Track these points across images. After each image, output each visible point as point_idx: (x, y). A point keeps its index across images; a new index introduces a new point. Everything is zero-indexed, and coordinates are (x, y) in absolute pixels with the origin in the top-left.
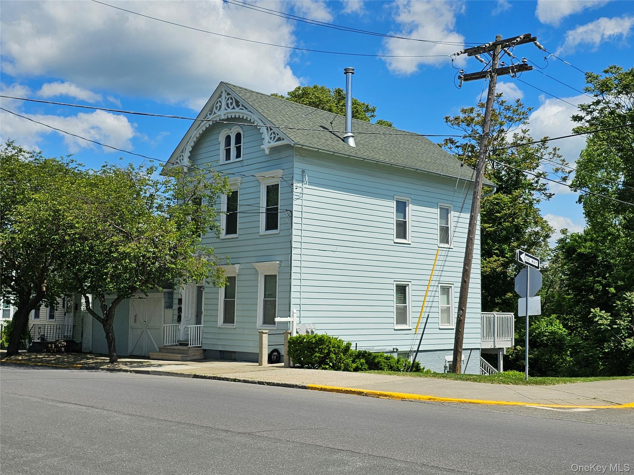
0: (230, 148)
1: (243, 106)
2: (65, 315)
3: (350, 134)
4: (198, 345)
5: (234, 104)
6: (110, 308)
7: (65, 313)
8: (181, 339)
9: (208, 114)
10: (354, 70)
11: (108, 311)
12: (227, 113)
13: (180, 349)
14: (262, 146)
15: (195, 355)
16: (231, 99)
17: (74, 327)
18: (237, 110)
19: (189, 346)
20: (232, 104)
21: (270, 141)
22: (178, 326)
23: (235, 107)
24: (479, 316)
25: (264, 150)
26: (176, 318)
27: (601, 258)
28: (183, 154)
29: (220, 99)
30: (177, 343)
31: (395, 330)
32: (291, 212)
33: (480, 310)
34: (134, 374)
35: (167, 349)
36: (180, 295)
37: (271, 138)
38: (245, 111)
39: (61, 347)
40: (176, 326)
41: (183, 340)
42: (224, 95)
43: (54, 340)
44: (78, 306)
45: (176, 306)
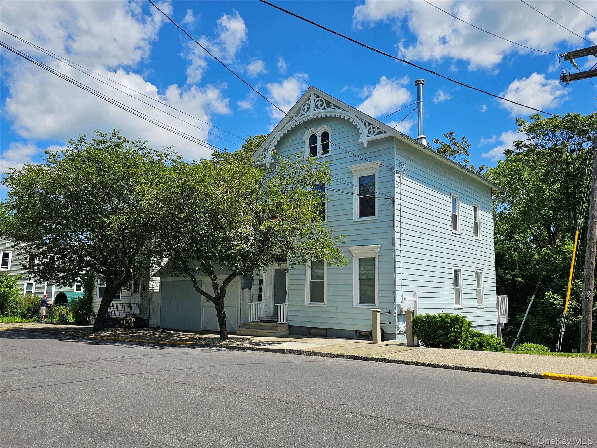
0: (316, 146)
1: (335, 105)
2: (132, 295)
3: (422, 136)
4: (284, 322)
5: (325, 105)
6: (221, 287)
7: (132, 293)
8: (262, 317)
9: (294, 116)
10: (424, 81)
11: (220, 289)
12: (316, 114)
13: (268, 326)
14: (359, 140)
15: (283, 331)
16: (321, 101)
17: (141, 305)
18: (328, 110)
19: (278, 323)
20: (321, 105)
21: (369, 135)
22: (259, 304)
23: (326, 107)
24: (495, 297)
25: (362, 144)
26: (256, 297)
27: (507, 256)
28: (266, 153)
29: (308, 102)
30: (258, 320)
31: (455, 309)
32: (394, 200)
33: (495, 293)
34: (263, 353)
35: (252, 325)
36: (260, 277)
37: (370, 133)
38: (338, 110)
39: (131, 323)
40: (258, 304)
41: (263, 317)
42: (313, 98)
43: (123, 317)
44: (145, 287)
45: (256, 286)
